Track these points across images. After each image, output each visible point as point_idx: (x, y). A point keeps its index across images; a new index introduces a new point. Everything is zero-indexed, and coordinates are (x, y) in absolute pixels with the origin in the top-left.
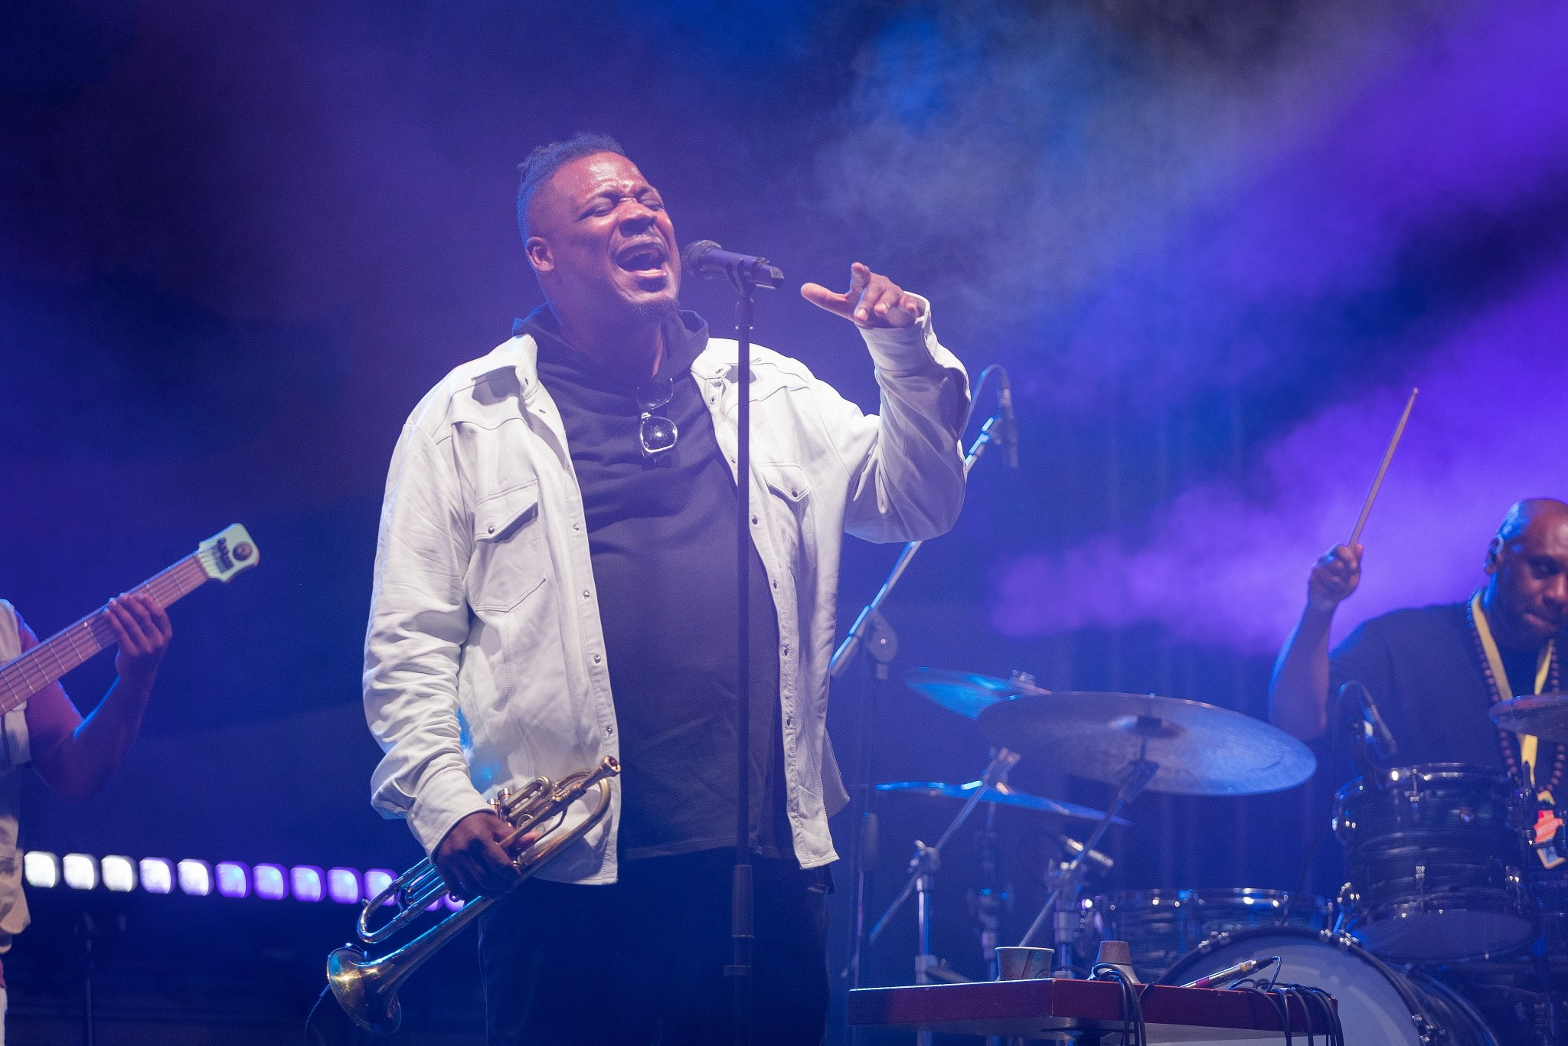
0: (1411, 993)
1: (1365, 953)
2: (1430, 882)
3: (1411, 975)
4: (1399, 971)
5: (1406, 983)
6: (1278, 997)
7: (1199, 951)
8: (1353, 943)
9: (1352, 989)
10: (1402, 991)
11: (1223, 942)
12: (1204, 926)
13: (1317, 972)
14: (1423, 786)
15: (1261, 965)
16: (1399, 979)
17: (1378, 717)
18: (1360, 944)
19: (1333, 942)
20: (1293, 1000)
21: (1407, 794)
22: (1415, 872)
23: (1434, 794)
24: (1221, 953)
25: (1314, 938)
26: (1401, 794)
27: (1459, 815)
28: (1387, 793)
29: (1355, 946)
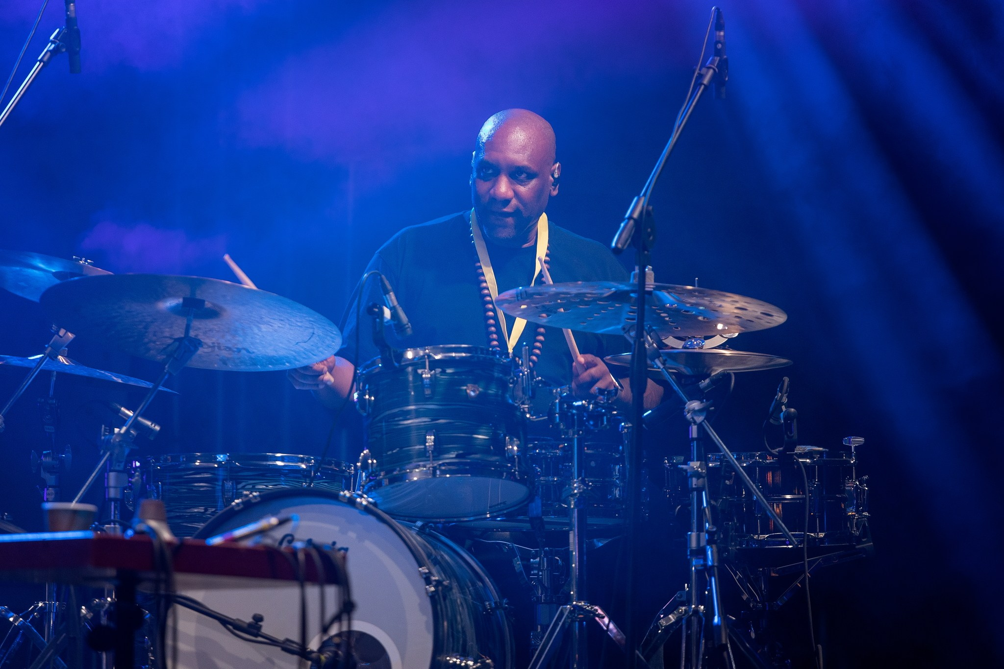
0: (419, 548)
1: (380, 512)
2: (439, 450)
3: (421, 531)
4: (410, 528)
5: (416, 539)
6: (294, 553)
7: (233, 508)
8: (369, 502)
9: (368, 544)
10: (412, 546)
11: (254, 501)
12: (240, 486)
13: (337, 528)
14: (434, 364)
15: (282, 523)
16: (409, 536)
17: (396, 303)
18: (375, 504)
19: (351, 502)
20: (308, 556)
21: (420, 371)
22: (425, 441)
23: (443, 372)
24: (250, 510)
25: (334, 497)
26: (415, 371)
27: (466, 390)
28: (402, 370)
29: (371, 506)
